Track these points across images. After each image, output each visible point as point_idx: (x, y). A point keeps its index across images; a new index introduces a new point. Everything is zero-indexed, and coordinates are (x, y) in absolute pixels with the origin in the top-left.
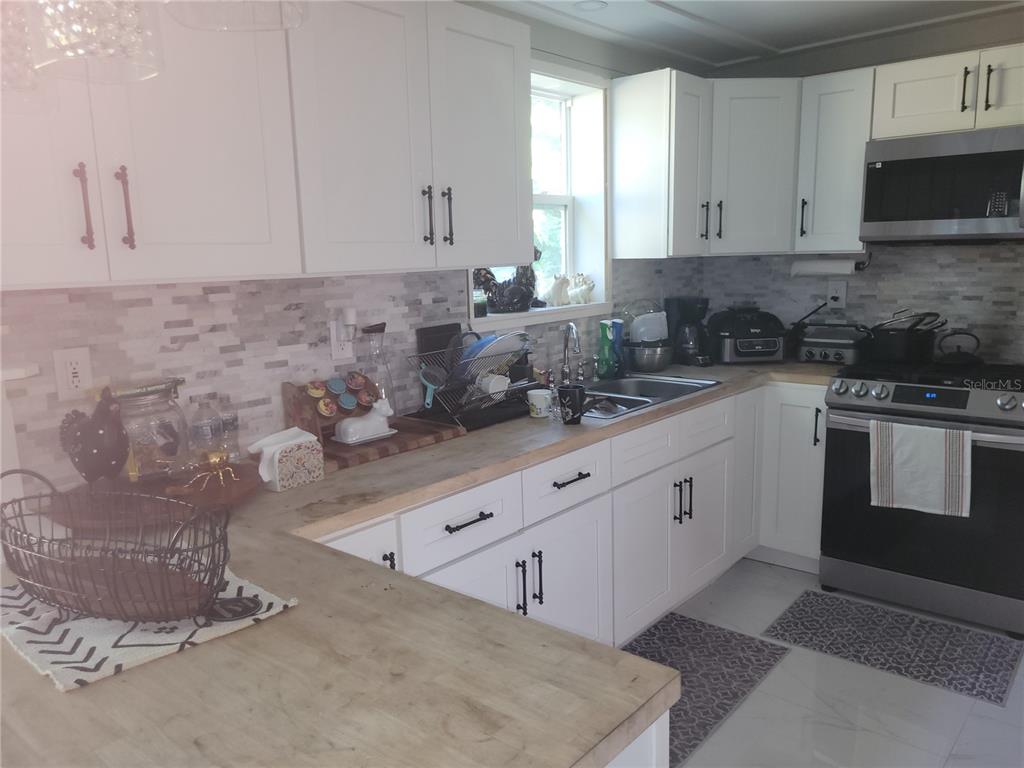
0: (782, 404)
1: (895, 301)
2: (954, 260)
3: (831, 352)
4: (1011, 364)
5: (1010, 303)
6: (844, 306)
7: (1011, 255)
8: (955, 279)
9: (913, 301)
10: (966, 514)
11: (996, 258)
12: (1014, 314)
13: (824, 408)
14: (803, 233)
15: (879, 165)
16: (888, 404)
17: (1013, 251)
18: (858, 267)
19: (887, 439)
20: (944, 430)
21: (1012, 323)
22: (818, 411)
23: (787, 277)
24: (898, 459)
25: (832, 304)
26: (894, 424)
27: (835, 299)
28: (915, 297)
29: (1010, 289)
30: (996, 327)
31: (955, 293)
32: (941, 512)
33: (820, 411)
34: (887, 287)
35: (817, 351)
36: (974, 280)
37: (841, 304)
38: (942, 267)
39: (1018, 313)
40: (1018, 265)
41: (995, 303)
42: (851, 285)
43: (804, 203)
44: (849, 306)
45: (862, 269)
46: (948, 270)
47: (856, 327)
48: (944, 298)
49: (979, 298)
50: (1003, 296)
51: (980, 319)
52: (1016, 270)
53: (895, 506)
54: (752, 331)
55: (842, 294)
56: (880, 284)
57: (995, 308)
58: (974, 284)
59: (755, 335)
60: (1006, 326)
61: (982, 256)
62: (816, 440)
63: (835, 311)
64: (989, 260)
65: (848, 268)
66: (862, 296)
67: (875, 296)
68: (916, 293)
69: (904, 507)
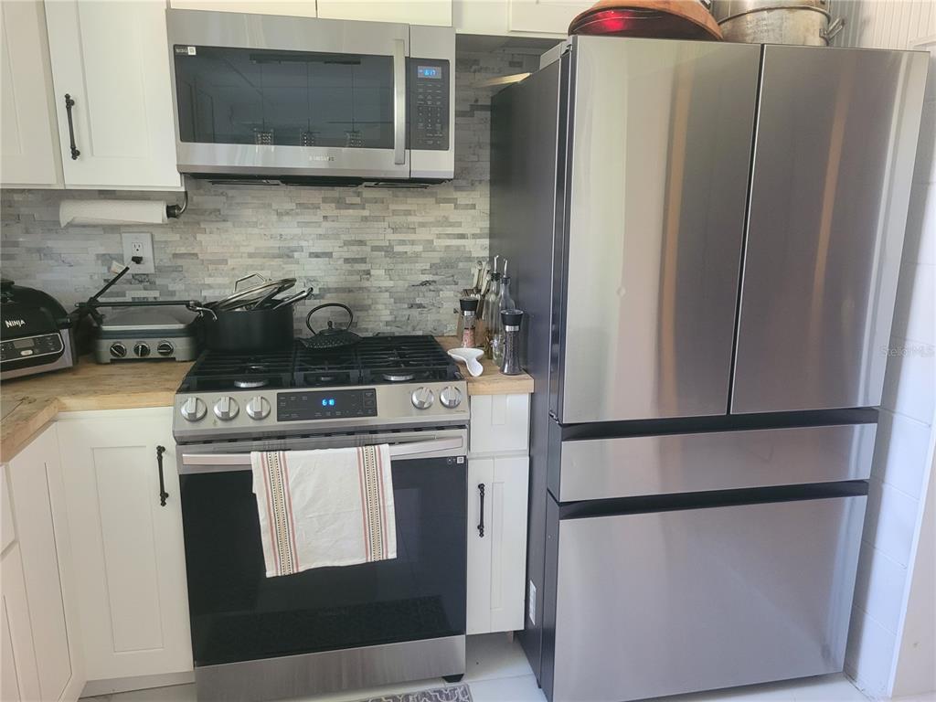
0: (93, 449)
1: (225, 262)
2: (293, 206)
3: (153, 345)
4: (370, 335)
5: (363, 260)
6: (153, 271)
7: (358, 200)
8: (298, 231)
9: (250, 261)
10: (392, 555)
11: (341, 204)
12: (368, 273)
13: (171, 445)
14: (75, 154)
15: (192, 52)
16: (272, 423)
17: (359, 195)
18: (171, 211)
19: (279, 477)
20: (355, 449)
21: (366, 284)
22: (161, 450)
23: (53, 226)
24: (297, 502)
25: (134, 268)
26: (287, 453)
27: (137, 260)
28: (251, 256)
29: (361, 243)
30: (350, 291)
31: (301, 249)
32: (362, 561)
33: (164, 449)
34: (210, 241)
35: (129, 345)
36: (320, 231)
37: (148, 267)
38: (279, 214)
39: (373, 272)
40: (366, 213)
41: (347, 261)
42: (157, 238)
43: (70, 103)
44: (159, 269)
45: (175, 216)
46: (286, 218)
47: (187, 303)
48: (287, 255)
49: (329, 255)
50: (354, 251)
51: (332, 280)
52: (365, 219)
53: (301, 569)
54: (9, 324)
55: (146, 253)
56: (199, 237)
57: (348, 267)
58: (320, 237)
59: (16, 332)
60: (361, 288)
61: (325, 200)
62: (164, 496)
63: (141, 279)
64: (333, 205)
65: (157, 213)
66: (175, 256)
67: (196, 255)
68: (251, 250)
69: (313, 567)
